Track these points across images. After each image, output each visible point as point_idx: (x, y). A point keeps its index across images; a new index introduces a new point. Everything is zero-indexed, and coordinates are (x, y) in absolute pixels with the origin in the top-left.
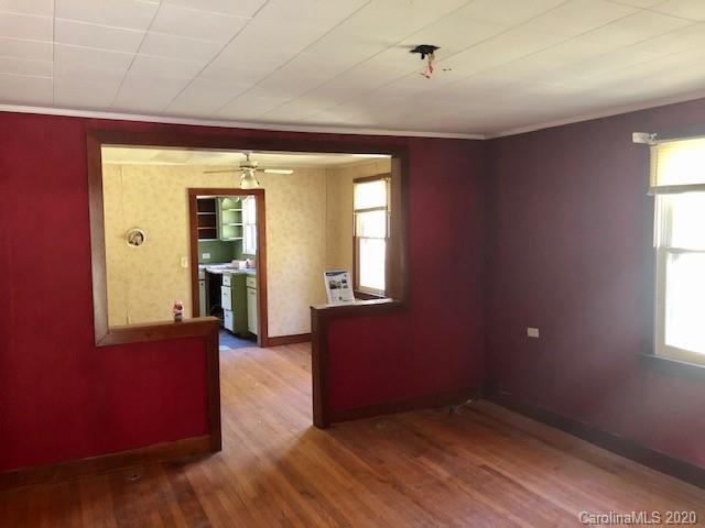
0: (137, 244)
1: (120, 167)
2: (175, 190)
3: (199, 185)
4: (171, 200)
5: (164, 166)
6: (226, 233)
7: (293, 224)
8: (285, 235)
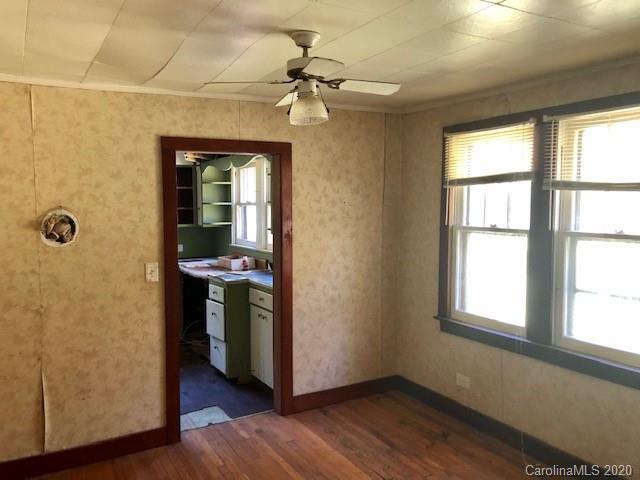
0: (61, 240)
1: (27, 90)
2: (137, 139)
3: (179, 130)
4: (129, 158)
5: (117, 93)
6: (209, 216)
7: (334, 203)
8: (321, 222)
